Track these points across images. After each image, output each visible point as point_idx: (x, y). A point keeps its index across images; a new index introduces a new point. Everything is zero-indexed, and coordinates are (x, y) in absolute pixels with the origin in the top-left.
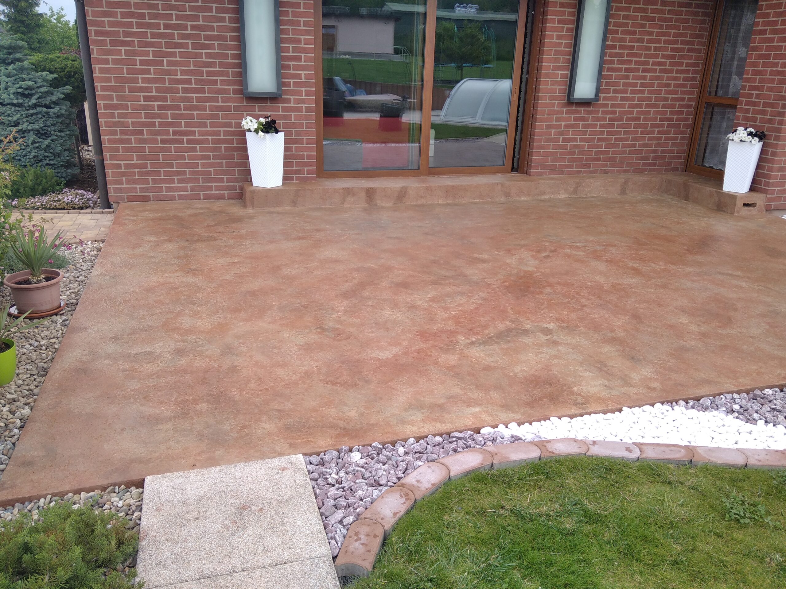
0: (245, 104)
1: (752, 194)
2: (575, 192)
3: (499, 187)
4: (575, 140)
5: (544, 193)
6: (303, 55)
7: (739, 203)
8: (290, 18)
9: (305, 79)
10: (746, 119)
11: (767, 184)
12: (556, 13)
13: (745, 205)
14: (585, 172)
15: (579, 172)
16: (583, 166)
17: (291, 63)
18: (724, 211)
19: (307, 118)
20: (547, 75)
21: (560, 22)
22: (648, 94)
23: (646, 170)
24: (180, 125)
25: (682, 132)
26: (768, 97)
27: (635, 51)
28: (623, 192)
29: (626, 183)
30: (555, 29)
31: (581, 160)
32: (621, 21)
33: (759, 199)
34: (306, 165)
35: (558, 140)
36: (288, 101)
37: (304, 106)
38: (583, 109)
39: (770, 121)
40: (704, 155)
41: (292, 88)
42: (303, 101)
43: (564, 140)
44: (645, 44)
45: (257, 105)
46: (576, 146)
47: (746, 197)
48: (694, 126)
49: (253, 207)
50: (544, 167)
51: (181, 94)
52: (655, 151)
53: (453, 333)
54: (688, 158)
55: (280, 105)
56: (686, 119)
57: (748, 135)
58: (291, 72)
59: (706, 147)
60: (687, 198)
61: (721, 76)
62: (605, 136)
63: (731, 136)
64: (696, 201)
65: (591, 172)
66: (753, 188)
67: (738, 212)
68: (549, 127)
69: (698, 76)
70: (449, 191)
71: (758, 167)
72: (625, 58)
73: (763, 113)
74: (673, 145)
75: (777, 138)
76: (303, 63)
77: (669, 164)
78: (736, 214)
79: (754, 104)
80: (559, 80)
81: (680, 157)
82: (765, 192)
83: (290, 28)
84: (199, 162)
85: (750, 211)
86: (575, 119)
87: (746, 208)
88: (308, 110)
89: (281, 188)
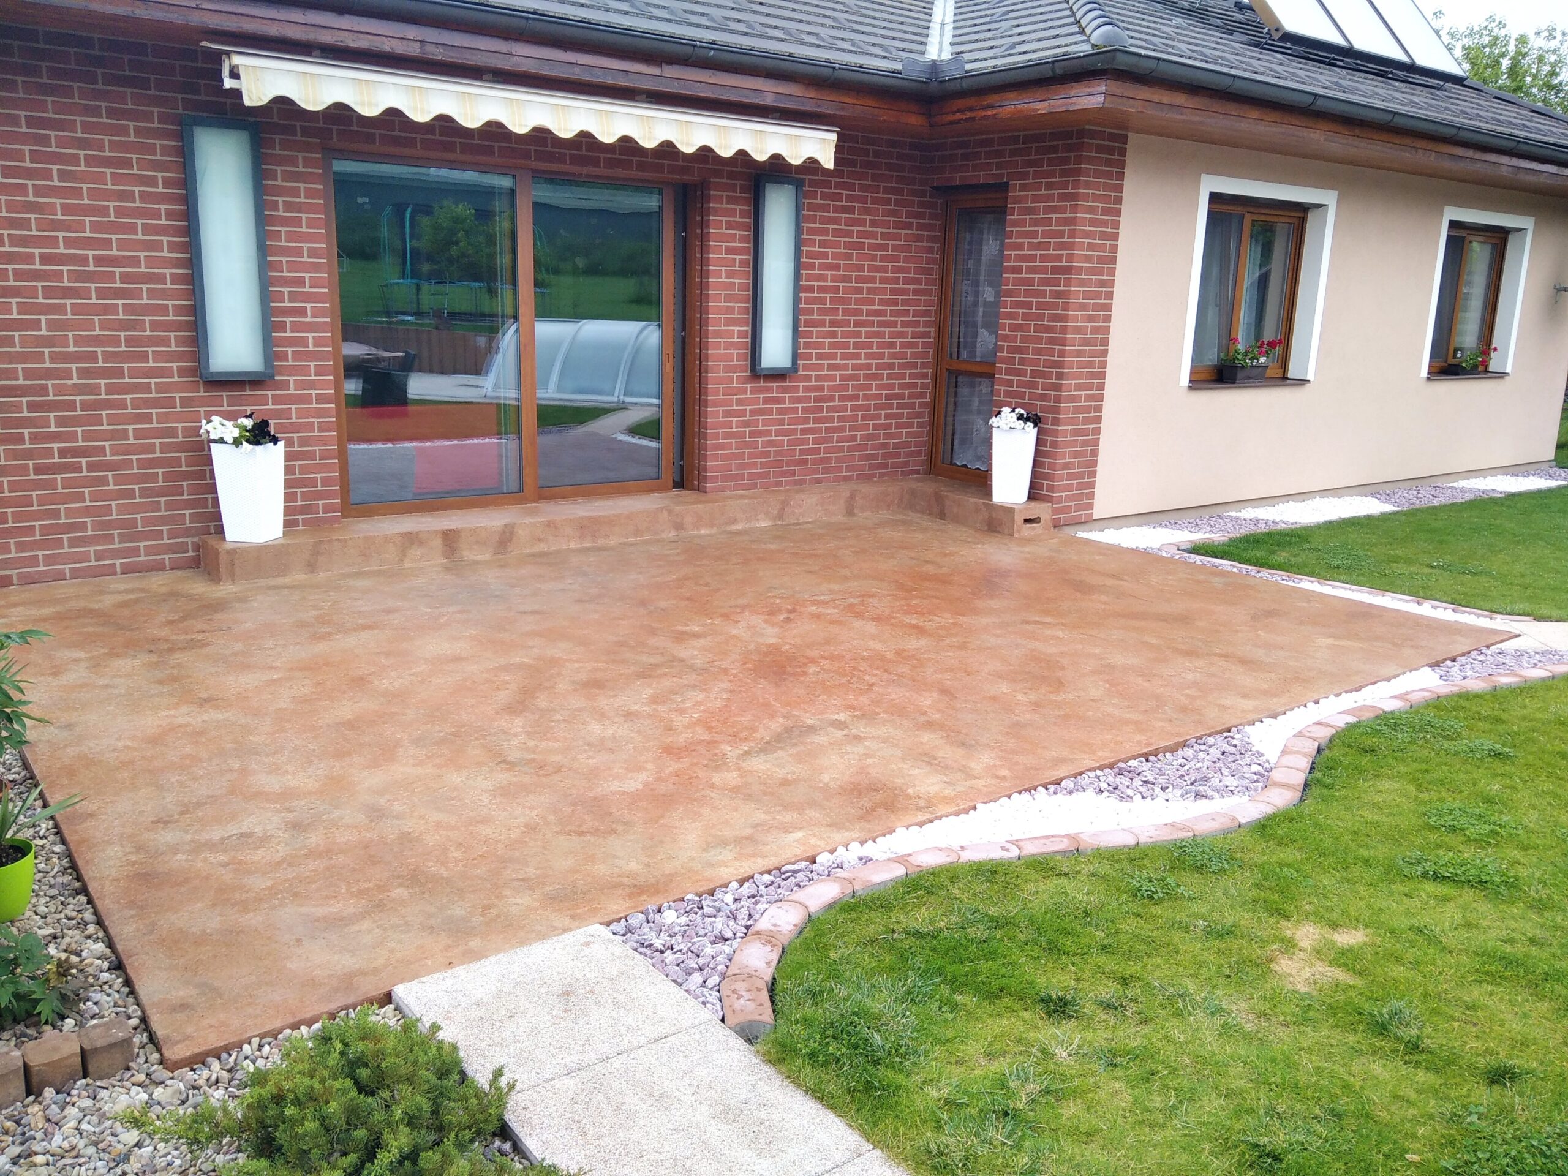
0: (202, 394)
1: (1033, 504)
2: (780, 516)
3: (665, 514)
4: (768, 433)
5: (734, 521)
6: (309, 305)
7: (1019, 519)
8: (283, 243)
9: (315, 346)
10: (1008, 394)
11: (1051, 488)
12: (722, 238)
13: (1027, 521)
14: (787, 483)
15: (779, 484)
16: (783, 474)
17: (288, 320)
18: (999, 532)
19: (319, 413)
20: (718, 334)
21: (729, 251)
22: (866, 358)
23: (874, 475)
24: (73, 437)
25: (919, 415)
26: (1036, 362)
27: (841, 295)
28: (850, 512)
29: (852, 497)
30: (722, 262)
31: (779, 464)
32: (817, 249)
33: (1041, 510)
34: (320, 496)
35: (742, 435)
36: (285, 385)
37: (314, 392)
38: (775, 384)
39: (1043, 397)
40: (952, 449)
41: (290, 363)
42: (312, 385)
43: (753, 434)
44: (854, 284)
45: (225, 394)
46: (770, 443)
47: (1027, 509)
48: (934, 406)
49: (233, 580)
50: (726, 478)
51: (76, 381)
52: (884, 446)
53: (711, 744)
54: (932, 454)
55: (269, 393)
56: (922, 395)
57: (1018, 419)
58: (288, 334)
59: (953, 434)
60: (942, 516)
61: (962, 329)
62: (811, 425)
63: (994, 421)
64: (957, 520)
65: (796, 483)
66: (1032, 497)
67: (1019, 532)
68: (728, 414)
69: (932, 330)
70: (585, 527)
71: (1035, 464)
72: (828, 306)
73: (1033, 385)
74: (908, 434)
75: (1056, 422)
76: (308, 320)
77: (907, 464)
78: (1016, 535)
79: (1018, 373)
80: (736, 340)
81: (919, 453)
82: (1048, 499)
83: (284, 259)
84: (113, 503)
85: (1034, 529)
86: (766, 401)
87: (1028, 525)
89: (282, 541)
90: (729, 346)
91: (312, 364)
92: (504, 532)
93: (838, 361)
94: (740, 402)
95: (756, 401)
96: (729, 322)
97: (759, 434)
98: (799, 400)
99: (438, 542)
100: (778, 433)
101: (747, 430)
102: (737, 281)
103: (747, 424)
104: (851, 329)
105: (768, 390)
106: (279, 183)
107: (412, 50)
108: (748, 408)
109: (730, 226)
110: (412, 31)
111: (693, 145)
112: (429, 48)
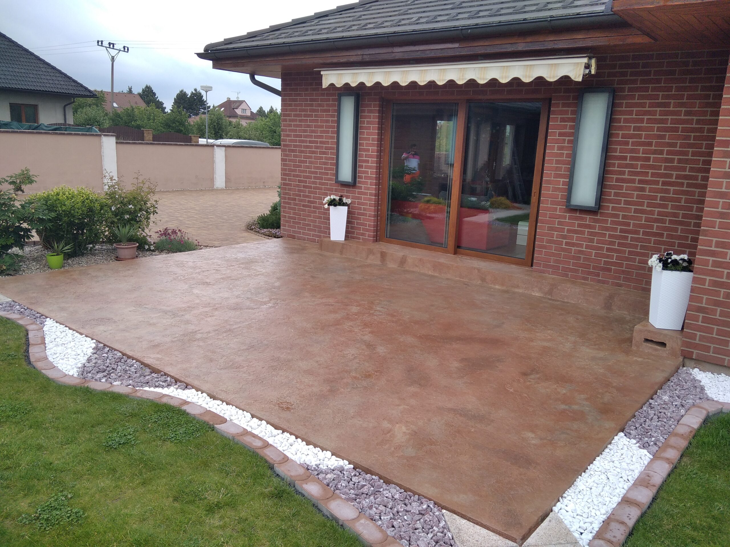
0: (340, 188)
3: (476, 271)
6: (370, 159)
8: (365, 136)
9: (370, 174)
12: (557, 127)
14: (592, 280)
15: (586, 279)
17: (364, 164)
19: (370, 200)
21: (560, 134)
27: (651, 163)
28: (608, 306)
29: (611, 297)
30: (557, 141)
31: (588, 266)
33: (670, 339)
35: (560, 243)
36: (360, 188)
37: (369, 191)
38: (588, 217)
41: (363, 180)
42: (368, 189)
43: (567, 244)
44: (665, 156)
46: (582, 252)
47: (649, 332)
51: (313, 180)
55: (357, 190)
58: (362, 169)
62: (616, 247)
65: (599, 281)
67: (637, 346)
72: (639, 170)
76: (370, 164)
78: (634, 348)
83: (363, 142)
85: (657, 350)
88: (371, 194)
89: (343, 242)
90: (555, 189)
91: (369, 181)
92: (403, 258)
93: (645, 208)
94: (560, 223)
95: (573, 225)
96: (557, 176)
97: (573, 245)
98: (607, 229)
99: (379, 255)
100: (587, 247)
101: (564, 241)
102: (566, 152)
103: (564, 237)
104: (660, 187)
105: (582, 219)
106: (366, 114)
107: (359, 59)
108: (566, 228)
109: (563, 120)
110: (360, 52)
111: (486, 79)
112: (365, 57)
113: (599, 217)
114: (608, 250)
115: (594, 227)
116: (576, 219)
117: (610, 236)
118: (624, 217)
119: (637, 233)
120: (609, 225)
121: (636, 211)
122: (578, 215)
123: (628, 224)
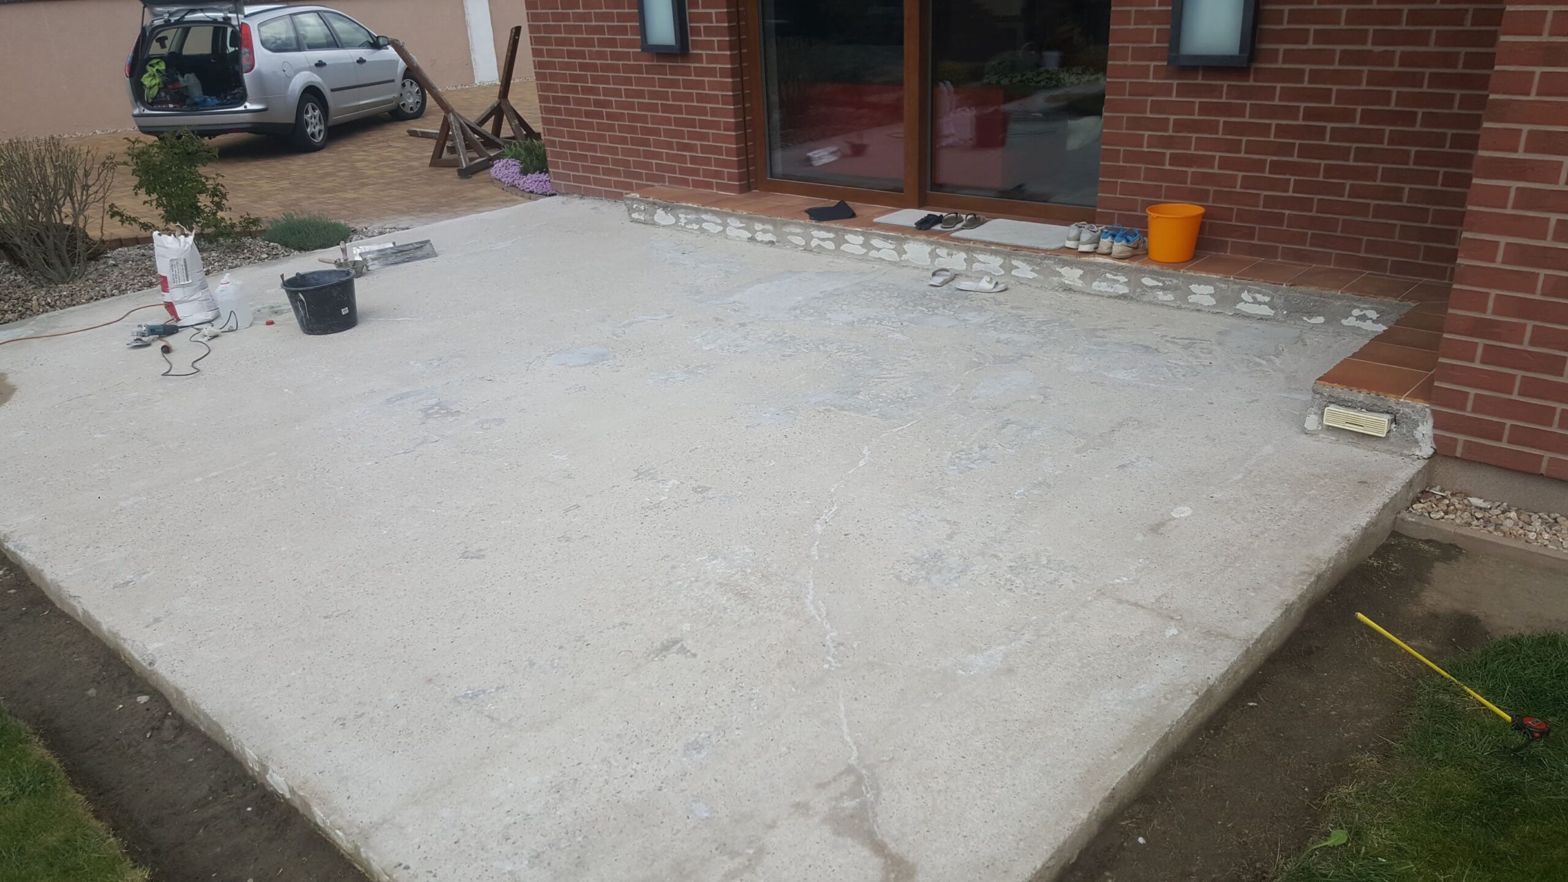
4: (1207, 161)
9: (716, 22)
35: (1159, 159)
36: (698, 58)
37: (718, 66)
43: (1175, 160)
55: (692, 65)
62: (1295, 159)
84: (619, 146)
86: (1206, 109)
88: (723, 73)
90: (1142, 17)
91: (716, 39)
93: (1368, 47)
94: (1157, 107)
95: (1188, 108)
97: (1190, 161)
98: (1272, 112)
100: (1224, 163)
101: (1168, 152)
103: (1168, 142)
105: (1211, 91)
108: (1172, 117)
113: (1251, 83)
114: (1276, 167)
115: (1239, 111)
116: (1197, 91)
117: (1281, 131)
118: (1315, 76)
119: (1348, 116)
120: (1277, 102)
121: (1346, 57)
122: (1200, 81)
123: (1325, 96)
